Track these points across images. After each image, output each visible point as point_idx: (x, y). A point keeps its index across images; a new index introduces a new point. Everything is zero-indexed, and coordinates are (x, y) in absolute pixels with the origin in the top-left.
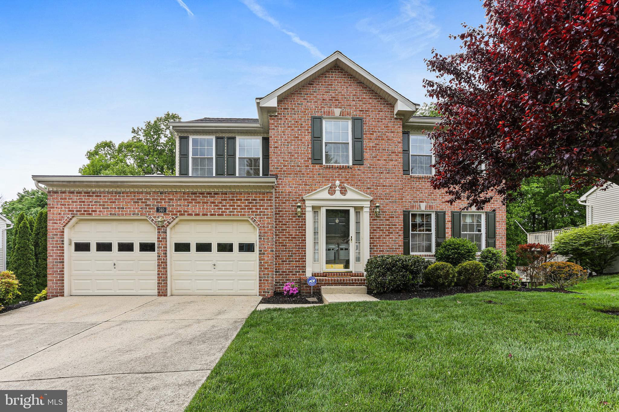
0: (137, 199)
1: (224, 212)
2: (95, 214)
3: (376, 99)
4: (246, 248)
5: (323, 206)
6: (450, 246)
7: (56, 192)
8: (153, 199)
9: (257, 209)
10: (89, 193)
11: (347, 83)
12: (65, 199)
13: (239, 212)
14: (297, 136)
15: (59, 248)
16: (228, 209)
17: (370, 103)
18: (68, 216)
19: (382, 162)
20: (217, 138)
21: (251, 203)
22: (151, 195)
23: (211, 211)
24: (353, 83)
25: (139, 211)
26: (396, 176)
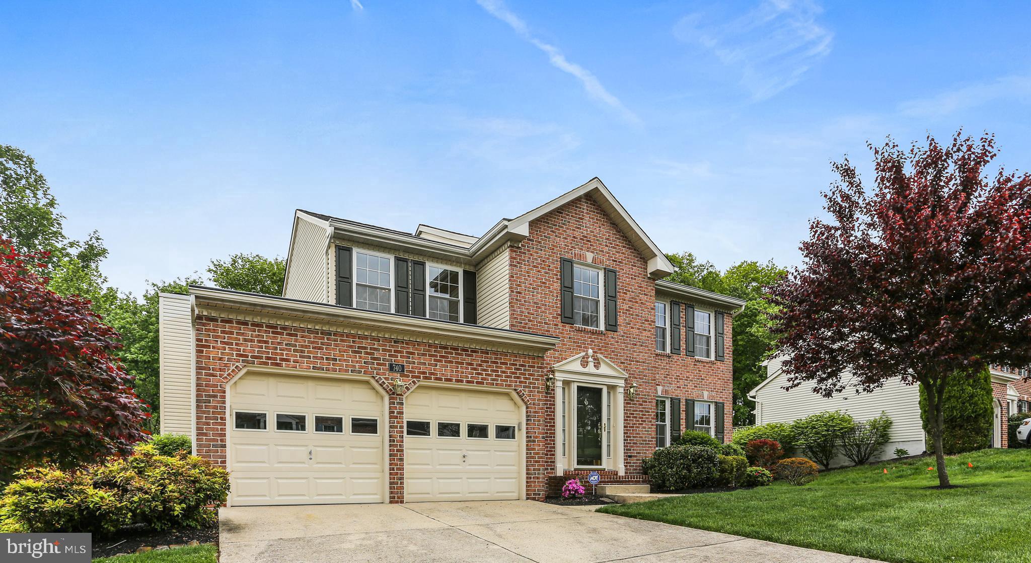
0: (359, 347)
1: (485, 379)
2: (288, 366)
3: (630, 248)
4: (505, 432)
5: (574, 381)
6: (695, 439)
7: (214, 320)
8: (384, 350)
9: (526, 378)
10: (276, 328)
11: (600, 221)
12: (232, 333)
13: (504, 381)
14: (544, 281)
15: (219, 421)
16: (489, 375)
17: (623, 253)
18: (237, 364)
19: (635, 331)
20: (397, 259)
21: (518, 369)
22: (381, 342)
23: (467, 377)
24: (606, 222)
25: (361, 367)
26: (649, 350)
